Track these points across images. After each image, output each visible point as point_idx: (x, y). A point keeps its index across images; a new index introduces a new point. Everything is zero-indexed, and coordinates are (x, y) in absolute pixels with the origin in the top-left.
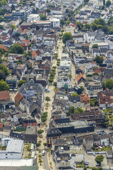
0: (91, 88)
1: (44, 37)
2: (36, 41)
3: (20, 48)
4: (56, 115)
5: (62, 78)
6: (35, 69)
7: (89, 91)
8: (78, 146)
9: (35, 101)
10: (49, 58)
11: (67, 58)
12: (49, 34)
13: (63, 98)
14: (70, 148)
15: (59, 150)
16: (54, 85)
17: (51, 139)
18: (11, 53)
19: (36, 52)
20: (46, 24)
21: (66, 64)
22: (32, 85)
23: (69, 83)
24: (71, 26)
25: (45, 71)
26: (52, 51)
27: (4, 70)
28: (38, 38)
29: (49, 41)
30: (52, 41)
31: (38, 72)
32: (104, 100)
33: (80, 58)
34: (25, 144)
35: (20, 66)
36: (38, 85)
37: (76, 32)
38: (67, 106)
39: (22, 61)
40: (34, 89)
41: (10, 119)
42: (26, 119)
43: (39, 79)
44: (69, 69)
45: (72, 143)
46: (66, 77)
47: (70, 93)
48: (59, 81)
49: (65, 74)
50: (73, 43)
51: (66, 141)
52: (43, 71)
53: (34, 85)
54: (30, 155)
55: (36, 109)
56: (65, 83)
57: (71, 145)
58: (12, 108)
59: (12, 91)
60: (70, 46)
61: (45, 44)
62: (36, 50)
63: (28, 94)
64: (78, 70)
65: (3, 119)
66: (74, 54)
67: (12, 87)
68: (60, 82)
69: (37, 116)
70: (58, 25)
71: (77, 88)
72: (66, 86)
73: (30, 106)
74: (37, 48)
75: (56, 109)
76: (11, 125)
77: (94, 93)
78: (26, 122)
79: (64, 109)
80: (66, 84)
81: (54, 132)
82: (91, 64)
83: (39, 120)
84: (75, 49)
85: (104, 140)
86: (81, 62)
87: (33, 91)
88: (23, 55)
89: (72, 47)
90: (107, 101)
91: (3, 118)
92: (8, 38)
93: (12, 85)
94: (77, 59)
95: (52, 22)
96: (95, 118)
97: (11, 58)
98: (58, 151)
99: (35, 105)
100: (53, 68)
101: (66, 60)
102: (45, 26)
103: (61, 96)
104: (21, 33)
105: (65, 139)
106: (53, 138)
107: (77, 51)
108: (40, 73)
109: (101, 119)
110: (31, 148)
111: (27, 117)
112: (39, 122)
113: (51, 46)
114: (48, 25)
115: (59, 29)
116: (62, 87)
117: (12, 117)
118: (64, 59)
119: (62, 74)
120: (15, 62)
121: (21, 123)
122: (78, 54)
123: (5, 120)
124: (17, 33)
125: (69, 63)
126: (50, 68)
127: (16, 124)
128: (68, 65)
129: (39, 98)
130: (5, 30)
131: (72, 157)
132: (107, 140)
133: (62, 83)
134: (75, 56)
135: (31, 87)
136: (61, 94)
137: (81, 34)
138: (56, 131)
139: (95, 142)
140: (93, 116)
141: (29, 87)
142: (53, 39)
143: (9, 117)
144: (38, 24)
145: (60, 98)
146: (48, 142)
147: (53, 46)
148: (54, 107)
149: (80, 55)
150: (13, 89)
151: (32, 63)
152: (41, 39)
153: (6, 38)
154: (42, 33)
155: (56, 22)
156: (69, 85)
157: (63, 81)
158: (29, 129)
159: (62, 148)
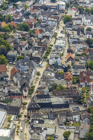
0: (76, 67)
1: (48, 18)
2: (43, 20)
3: (26, 26)
4: (40, 90)
5: (54, 57)
6: (34, 46)
7: (74, 69)
8: (52, 120)
9: (25, 76)
10: (48, 37)
11: (63, 38)
12: (53, 15)
13: (50, 74)
14: (45, 122)
15: (34, 123)
16: (47, 61)
17: (30, 112)
18: (18, 30)
19: (40, 30)
20: (54, 6)
21: (60, 44)
22: (27, 61)
23: (59, 61)
24: (73, 10)
25: (42, 48)
26: (52, 31)
27: (7, 46)
28: (44, 18)
29: (52, 22)
30: (54, 22)
31: (37, 49)
32: (84, 79)
33: (74, 39)
34: (8, 115)
35: (22, 43)
36: (31, 62)
37: (76, 14)
38: (51, 83)
39: (25, 38)
40: (28, 64)
41: (2, 90)
42: (13, 92)
43: (35, 55)
44: (62, 48)
45: (47, 117)
46: (57, 56)
47: (58, 70)
48: (51, 58)
49: (57, 53)
50: (72, 25)
51: (42, 115)
52: (40, 48)
53: (28, 61)
55: (25, 83)
56: (55, 60)
57: (46, 119)
58: (6, 80)
59: (11, 64)
60: (68, 27)
61: (48, 24)
62: (40, 28)
63: (22, 68)
64: (69, 49)
66: (70, 35)
67: (12, 61)
68: (52, 60)
69: (25, 89)
70: (64, 8)
71: (65, 66)
72: (56, 63)
73: (20, 80)
74: (41, 27)
75: (41, 85)
76: (2, 96)
77: (78, 72)
78: (14, 94)
79: (49, 84)
80: (57, 61)
81: (34, 106)
82: (82, 45)
83: (26, 93)
84: (71, 30)
85: (76, 116)
86: (74, 43)
87: (26, 66)
88: (28, 32)
89: (69, 29)
90: (86, 80)
92: (20, 16)
93: (12, 59)
94: (71, 40)
95: (59, 5)
96: (73, 96)
97: (18, 34)
98: (33, 125)
99: (24, 80)
100: (50, 45)
101: (62, 39)
102: (52, 7)
103: (49, 72)
104: (31, 13)
105: (42, 114)
106: (33, 112)
107: (73, 33)
108: (37, 50)
109: (77, 97)
110: (12, 120)
111: (15, 91)
113: (53, 26)
114: (55, 7)
115: (63, 11)
116: (53, 63)
117: (4, 89)
118: (60, 39)
119: (55, 53)
120: (19, 38)
121: (10, 95)
122: (73, 35)
124: (28, 12)
125: (64, 43)
126: (46, 46)
127: (5, 95)
128: (62, 45)
129: (30, 73)
130: (19, 9)
131: (44, 131)
132: (79, 116)
133: (53, 61)
134: (70, 36)
135: (26, 63)
136: (49, 71)
137: (81, 17)
138: (35, 106)
139: (67, 118)
140: (71, 94)
141: (24, 63)
142: (56, 20)
143: (1, 88)
144: (47, 6)
145: (48, 74)
146: (28, 114)
147: (54, 26)
148: (40, 83)
149: (74, 37)
150: (13, 62)
151: (33, 40)
152: (46, 19)
153: (18, 16)
154: (47, 14)
155: (62, 5)
156: (59, 63)
157: (54, 59)
158: (15, 101)
159: (37, 122)
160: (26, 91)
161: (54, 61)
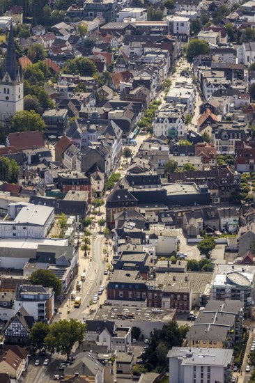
0: (225, 133)
1: (145, 48)
3: (86, 64)
4: (135, 175)
5: (165, 116)
6: (111, 101)
7: (219, 140)
8: (169, 227)
9: (94, 148)
10: (147, 84)
11: (188, 84)
12: (159, 42)
13: (158, 148)
14: (151, 227)
15: (126, 226)
18: (65, 73)
19: (123, 74)
20: (159, 27)
21: (181, 94)
22: (95, 123)
23: (179, 127)
24: (211, 31)
25: (131, 105)
26: (156, 73)
27: (41, 96)
28: (132, 51)
29: (155, 55)
30: (162, 56)
31: (118, 107)
32: (246, 156)
33: (217, 85)
35: (79, 95)
36: (108, 123)
37: (221, 42)
38: (162, 162)
39: (87, 87)
40: (98, 130)
41: (37, 182)
42: (68, 177)
43: (115, 117)
44: (186, 103)
45: (157, 220)
46: (175, 115)
48: (157, 122)
49: (173, 109)
50: (210, 61)
51: (144, 214)
52: (126, 104)
53: (100, 122)
54: (63, 233)
55: (95, 165)
56: (170, 126)
57: (155, 223)
58: (44, 161)
59: (54, 139)
60: (200, 65)
61: (145, 61)
62: (124, 70)
63: (84, 141)
64: (205, 105)
65: (23, 180)
66: (205, 78)
68: (160, 125)
69: (95, 175)
70: (185, 30)
71: (195, 134)
72: (173, 133)
73: (83, 158)
74: (126, 67)
75: (137, 163)
76: (38, 190)
77: (231, 146)
78: (69, 182)
79: (156, 166)
80: (173, 129)
81: (122, 197)
82: (239, 98)
83: (98, 183)
84: (209, 70)
85: (227, 219)
86: (217, 93)
87: (95, 134)
88: (92, 79)
89: (203, 67)
90: (252, 158)
91: (24, 178)
93: (56, 126)
94: (210, 89)
95: (171, 23)
96: (218, 184)
97: (65, 83)
98: (123, 229)
99: (92, 155)
100: (155, 103)
101: (184, 87)
102: (154, 29)
104: (97, 42)
105: (143, 211)
107: (213, 73)
108: (120, 109)
109: (230, 187)
110: (69, 223)
111: (72, 174)
112: (98, 188)
113: (158, 62)
114: (162, 29)
115: (185, 38)
116: (164, 134)
117: (43, 177)
118: (180, 86)
119: (168, 110)
120: (70, 89)
121: (58, 186)
122: (214, 79)
123: (26, 182)
124: (88, 41)
125: (189, 93)
126: (145, 101)
127: (47, 187)
128: (185, 96)
129: (106, 145)
130: (62, 35)
131: (151, 241)
132: (235, 220)
133: (164, 126)
134: (206, 81)
135: (93, 127)
136: (156, 142)
137: (233, 48)
138: (126, 197)
139: (207, 222)
140: (213, 180)
141: (88, 126)
142: (165, 51)
143: (35, 177)
144: (140, 26)
145: (152, 148)
146: (108, 217)
147: (161, 63)
149: (215, 81)
150: (58, 136)
151: (108, 92)
152: (139, 53)
153: (62, 49)
154: (143, 41)
155: (180, 24)
156: (179, 132)
157: (166, 122)
158: (73, 195)
159: (133, 224)
160: (98, 178)
161: (166, 127)
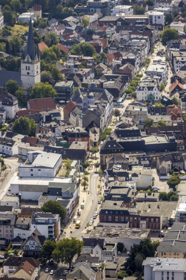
1: (131, 35)
3: (87, 47)
4: (122, 129)
5: (145, 86)
6: (106, 74)
7: (184, 103)
9: (92, 109)
10: (132, 62)
11: (162, 62)
12: (141, 30)
13: (139, 110)
14: (133, 168)
15: (114, 168)
17: (106, 157)
18: (72, 54)
19: (115, 54)
20: (142, 19)
22: (93, 91)
24: (180, 22)
25: (120, 77)
26: (139, 53)
27: (53, 72)
28: (122, 37)
29: (139, 40)
30: (144, 41)
33: (183, 62)
34: (65, 162)
35: (82, 70)
36: (102, 91)
38: (143, 120)
40: (95, 96)
41: (50, 136)
42: (72, 132)
43: (108, 86)
44: (161, 76)
45: (138, 163)
46: (152, 85)
48: (139, 90)
49: (151, 81)
50: (179, 44)
51: (128, 159)
52: (117, 77)
53: (97, 91)
54: (68, 173)
55: (93, 122)
56: (149, 92)
57: (136, 165)
58: (55, 120)
59: (63, 103)
61: (131, 44)
62: (116, 51)
63: (85, 104)
64: (175, 77)
65: (40, 134)
66: (175, 57)
67: (64, 98)
68: (141, 92)
69: (93, 130)
71: (166, 98)
72: (151, 98)
73: (83, 117)
74: (117, 49)
75: (123, 121)
76: (50, 141)
78: (73, 135)
79: (138, 122)
80: (151, 95)
81: (112, 146)
83: (95, 135)
84: (178, 51)
86: (184, 68)
87: (93, 99)
88: (92, 58)
89: (173, 49)
91: (40, 132)
92: (74, 37)
93: (65, 94)
94: (179, 65)
95: (151, 17)
96: (183, 135)
97: (72, 61)
98: (112, 169)
99: (91, 115)
100: (138, 76)
101: (160, 64)
102: (138, 21)
103: (136, 107)
104: (96, 31)
105: (127, 157)
107: (180, 53)
108: (112, 80)
110: (72, 165)
111: (75, 130)
112: (95, 139)
114: (144, 21)
115: (160, 27)
117: (54, 131)
118: (156, 63)
119: (147, 81)
120: (75, 66)
121: (65, 138)
122: (181, 57)
123: (42, 135)
124: (89, 30)
125: (163, 69)
126: (130, 75)
127: (57, 139)
128: (159, 70)
129: (101, 107)
130: (70, 26)
131: (133, 178)
133: (144, 93)
134: (176, 59)
135: (91, 94)
136: (138, 105)
138: (115, 146)
140: (179, 132)
141: (88, 94)
142: (146, 37)
143: (49, 132)
144: (128, 19)
145: (135, 109)
146: (102, 161)
147: (143, 46)
149: (182, 59)
150: (66, 101)
151: (104, 68)
152: (127, 39)
153: (71, 36)
154: (130, 30)
155: (157, 17)
156: (156, 97)
157: (146, 90)
158: (76, 145)
159: (120, 166)
160: (95, 132)
161: (146, 93)
